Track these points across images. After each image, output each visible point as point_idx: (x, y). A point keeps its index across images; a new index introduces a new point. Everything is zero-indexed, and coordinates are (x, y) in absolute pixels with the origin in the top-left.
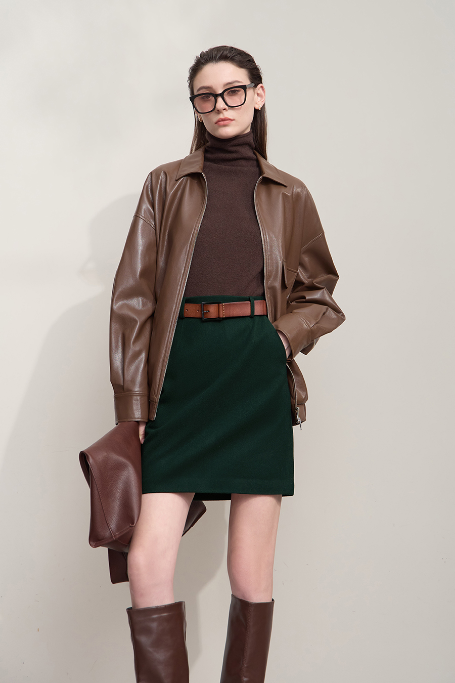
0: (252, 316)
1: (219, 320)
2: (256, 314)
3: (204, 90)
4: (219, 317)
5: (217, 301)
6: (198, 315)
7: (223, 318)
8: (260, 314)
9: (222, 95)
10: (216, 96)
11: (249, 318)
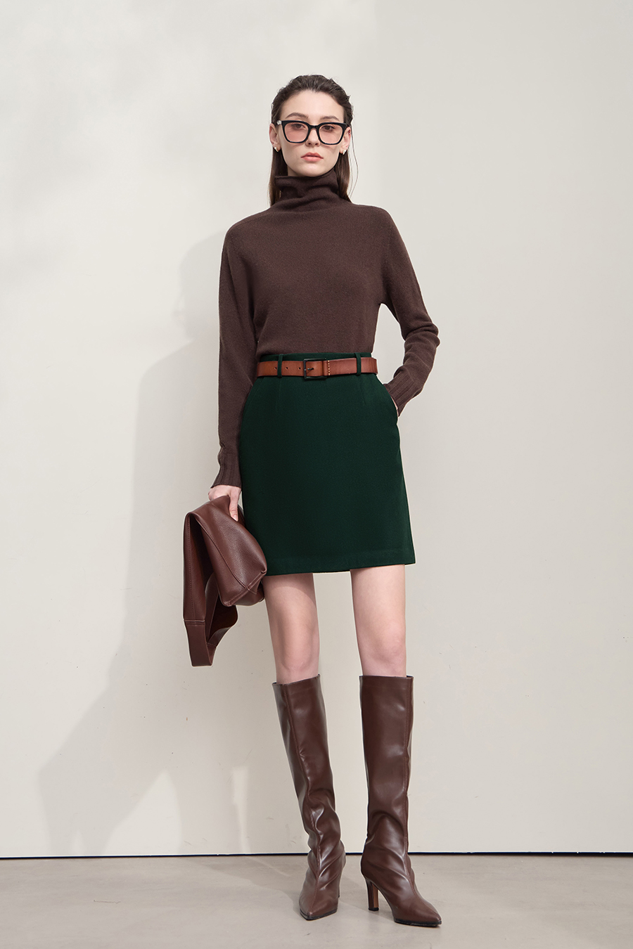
0: (359, 374)
1: (323, 378)
2: (362, 371)
3: (298, 117)
4: (323, 375)
5: (322, 358)
6: (301, 373)
7: (328, 377)
8: (368, 372)
9: (317, 128)
10: (311, 127)
11: (355, 376)
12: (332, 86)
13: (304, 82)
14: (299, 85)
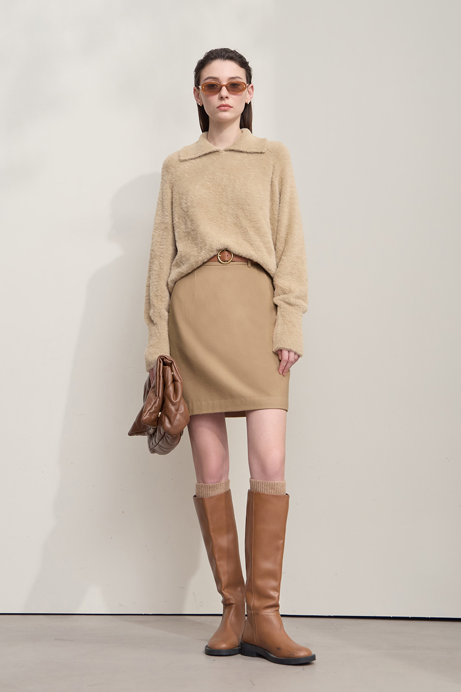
12: (236, 55)
13: (214, 54)
14: (212, 56)
